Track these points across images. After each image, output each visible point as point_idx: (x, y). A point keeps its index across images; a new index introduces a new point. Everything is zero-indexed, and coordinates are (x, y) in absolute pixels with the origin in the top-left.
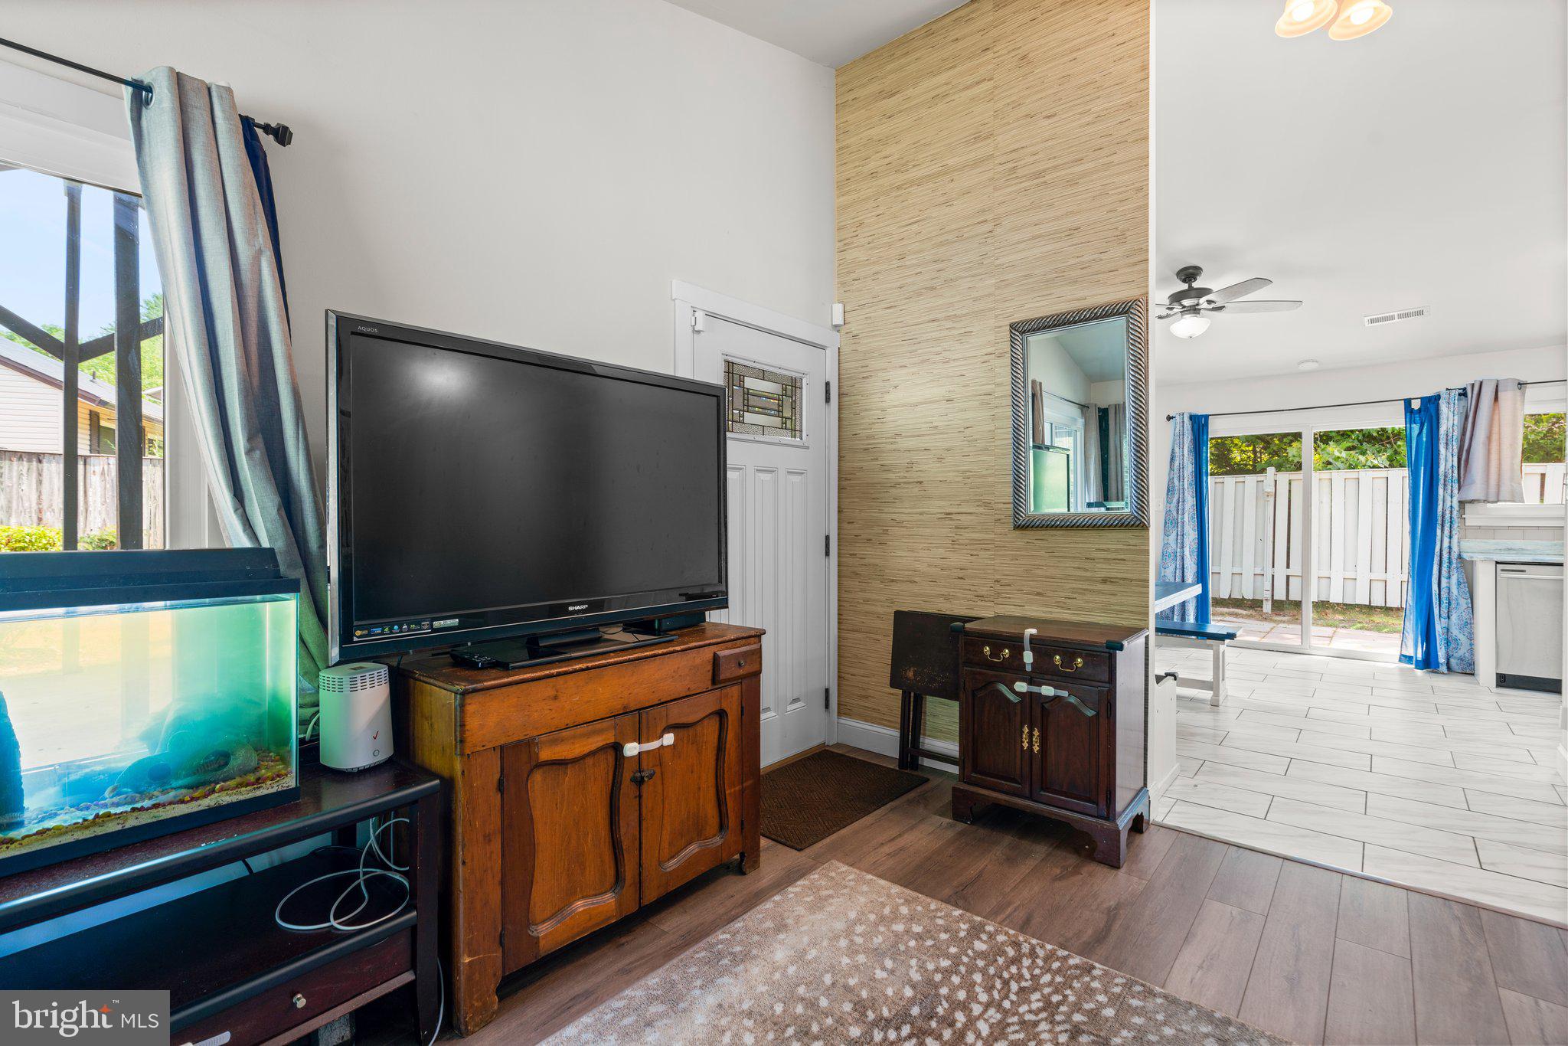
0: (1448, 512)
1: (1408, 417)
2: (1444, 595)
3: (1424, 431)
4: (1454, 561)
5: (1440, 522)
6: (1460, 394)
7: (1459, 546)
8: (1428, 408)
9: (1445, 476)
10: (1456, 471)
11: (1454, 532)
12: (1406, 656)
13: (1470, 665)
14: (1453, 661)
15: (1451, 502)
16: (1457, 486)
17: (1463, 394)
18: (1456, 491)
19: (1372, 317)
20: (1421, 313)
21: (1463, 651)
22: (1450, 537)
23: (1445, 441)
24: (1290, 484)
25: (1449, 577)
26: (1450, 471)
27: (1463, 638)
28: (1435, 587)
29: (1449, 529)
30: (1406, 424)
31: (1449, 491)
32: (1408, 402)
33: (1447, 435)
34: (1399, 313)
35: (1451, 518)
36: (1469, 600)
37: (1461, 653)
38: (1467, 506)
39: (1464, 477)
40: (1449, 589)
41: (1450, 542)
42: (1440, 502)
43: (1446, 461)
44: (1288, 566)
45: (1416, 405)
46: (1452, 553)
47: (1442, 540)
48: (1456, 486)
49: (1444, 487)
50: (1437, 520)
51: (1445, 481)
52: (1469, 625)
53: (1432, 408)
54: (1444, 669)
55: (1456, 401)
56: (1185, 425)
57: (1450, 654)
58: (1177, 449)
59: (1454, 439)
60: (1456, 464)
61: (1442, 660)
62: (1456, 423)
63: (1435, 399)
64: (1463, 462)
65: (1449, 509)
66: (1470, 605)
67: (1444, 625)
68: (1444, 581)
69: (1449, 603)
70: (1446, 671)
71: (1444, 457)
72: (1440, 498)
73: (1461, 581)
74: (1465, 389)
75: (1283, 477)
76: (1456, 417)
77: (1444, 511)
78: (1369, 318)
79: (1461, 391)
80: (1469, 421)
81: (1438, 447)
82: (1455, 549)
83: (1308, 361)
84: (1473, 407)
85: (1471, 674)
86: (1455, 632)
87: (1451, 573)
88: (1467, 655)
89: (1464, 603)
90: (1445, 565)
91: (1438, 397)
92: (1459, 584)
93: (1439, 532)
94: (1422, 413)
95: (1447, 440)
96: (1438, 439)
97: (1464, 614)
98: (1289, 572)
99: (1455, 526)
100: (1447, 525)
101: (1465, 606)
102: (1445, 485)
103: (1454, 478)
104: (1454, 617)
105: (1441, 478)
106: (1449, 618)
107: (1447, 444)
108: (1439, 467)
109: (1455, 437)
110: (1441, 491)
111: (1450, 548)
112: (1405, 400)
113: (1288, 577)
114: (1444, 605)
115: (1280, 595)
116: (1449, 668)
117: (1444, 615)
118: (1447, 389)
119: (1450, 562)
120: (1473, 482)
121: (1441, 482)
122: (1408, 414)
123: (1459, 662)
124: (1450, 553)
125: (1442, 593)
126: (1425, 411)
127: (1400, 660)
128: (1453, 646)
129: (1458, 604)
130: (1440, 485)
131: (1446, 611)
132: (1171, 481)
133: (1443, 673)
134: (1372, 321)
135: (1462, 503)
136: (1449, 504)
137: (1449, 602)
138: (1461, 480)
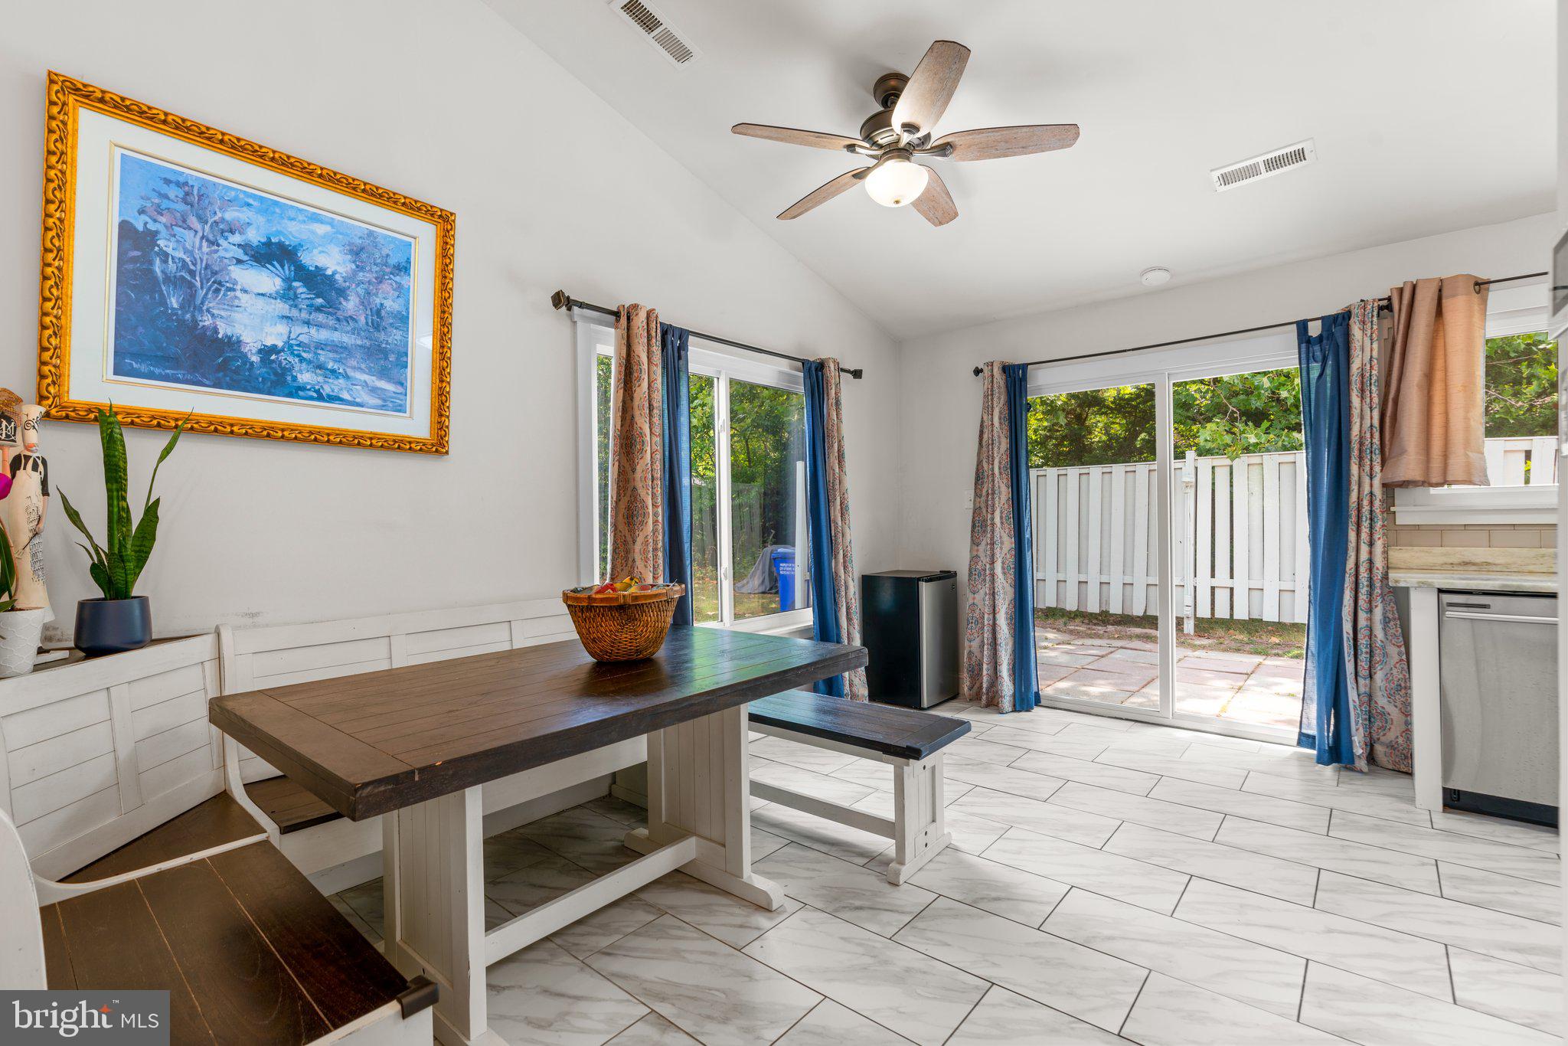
0: (1365, 503)
1: (1303, 350)
2: (1363, 641)
3: (1328, 371)
4: (1378, 584)
5: (1353, 519)
6: (1381, 308)
7: (1386, 559)
8: (1333, 333)
9: (1361, 444)
10: (1377, 435)
11: (1376, 536)
12: (1308, 736)
13: (1406, 757)
14: (1380, 749)
15: (1371, 486)
16: (1379, 460)
17: (1386, 307)
18: (1377, 468)
19: (1223, 171)
20: (1300, 155)
21: (1393, 734)
22: (1371, 544)
23: (1359, 385)
24: (1213, 473)
25: (1370, 610)
26: (1368, 435)
27: (1394, 712)
28: (1347, 627)
29: (1367, 530)
30: (1300, 364)
31: (1367, 468)
32: (1302, 326)
33: (1362, 376)
34: (1266, 157)
35: (1371, 511)
36: (1403, 649)
37: (1391, 736)
38: (1397, 491)
39: (1391, 444)
40: (1371, 630)
41: (1371, 553)
42: (1354, 487)
43: (1362, 418)
44: (1213, 576)
45: (1315, 329)
46: (1375, 571)
47: (1358, 551)
48: (1377, 459)
49: (1360, 462)
50: (1348, 516)
51: (1360, 451)
52: (1402, 689)
53: (1337, 331)
54: (1362, 764)
55: (1375, 319)
56: (995, 380)
57: (1375, 736)
58: (985, 418)
59: (1373, 381)
60: (1376, 423)
61: (1358, 750)
62: (1375, 354)
63: (1343, 318)
64: (1388, 420)
65: (1368, 498)
66: (1404, 657)
67: (1362, 690)
68: (1362, 616)
69: (1371, 653)
70: (1365, 768)
71: (1358, 411)
72: (1354, 479)
73: (1391, 616)
74: (1389, 299)
75: (1205, 463)
76: (1375, 345)
77: (1360, 500)
78: (1218, 173)
79: (1385, 303)
80: (1396, 351)
81: (1349, 395)
82: (1379, 563)
83: (1153, 269)
84: (1401, 327)
85: (1406, 773)
86: (1381, 701)
87: (1374, 604)
88: (1400, 740)
89: (1393, 651)
90: (1363, 591)
91: (1346, 316)
92: (1386, 621)
93: (1352, 536)
94: (1325, 341)
95: (1362, 383)
96: (1349, 383)
97: (1395, 671)
98: (1215, 582)
99: (1379, 524)
100: (1365, 524)
101: (1396, 658)
102: (1361, 458)
103: (1375, 446)
104: (1379, 676)
105: (1355, 446)
106: (1371, 676)
107: (1362, 391)
108: (1350, 429)
109: (1374, 378)
110: (1354, 469)
111: (1371, 562)
112: (1297, 323)
113: (1213, 589)
114: (1363, 657)
115: (1204, 612)
116: (1371, 758)
117: (1363, 672)
118: (1362, 301)
119: (1371, 585)
120: (1403, 452)
121: (1355, 453)
122: (1304, 346)
123: (1389, 751)
124: (1371, 570)
125: (1360, 636)
126: (1328, 339)
127: (1300, 743)
128: (1378, 724)
129: (1386, 655)
130: (1353, 458)
131: (1366, 667)
132: (979, 463)
133: (1361, 772)
134: (1226, 179)
135: (1389, 488)
136: (1366, 489)
137: (1371, 651)
138: (1387, 450)
